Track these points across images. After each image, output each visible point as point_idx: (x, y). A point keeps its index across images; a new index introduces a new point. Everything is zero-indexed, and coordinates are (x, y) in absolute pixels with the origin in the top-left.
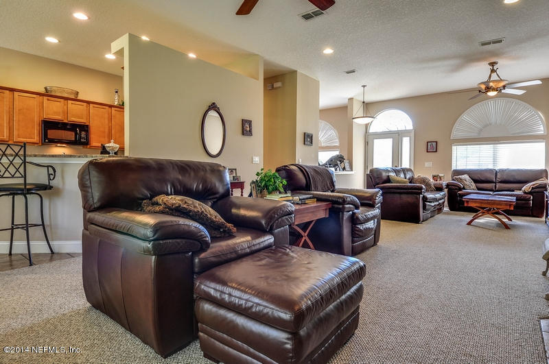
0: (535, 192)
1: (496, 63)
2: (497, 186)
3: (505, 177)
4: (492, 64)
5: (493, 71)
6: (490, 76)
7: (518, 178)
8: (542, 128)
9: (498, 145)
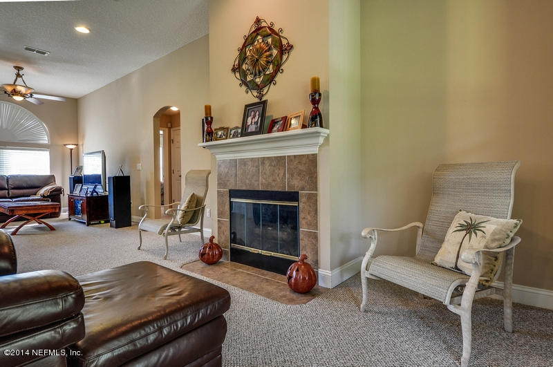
0: (52, 195)
1: (22, 69)
2: (10, 193)
3: (17, 183)
4: (19, 68)
5: (18, 75)
6: (16, 80)
7: (30, 183)
8: (46, 138)
9: (4, 151)
